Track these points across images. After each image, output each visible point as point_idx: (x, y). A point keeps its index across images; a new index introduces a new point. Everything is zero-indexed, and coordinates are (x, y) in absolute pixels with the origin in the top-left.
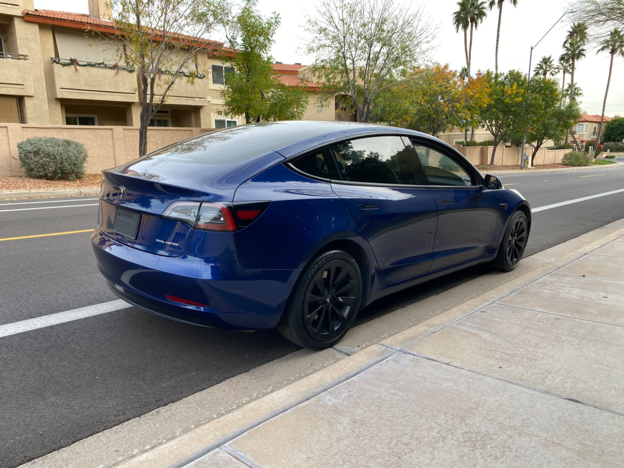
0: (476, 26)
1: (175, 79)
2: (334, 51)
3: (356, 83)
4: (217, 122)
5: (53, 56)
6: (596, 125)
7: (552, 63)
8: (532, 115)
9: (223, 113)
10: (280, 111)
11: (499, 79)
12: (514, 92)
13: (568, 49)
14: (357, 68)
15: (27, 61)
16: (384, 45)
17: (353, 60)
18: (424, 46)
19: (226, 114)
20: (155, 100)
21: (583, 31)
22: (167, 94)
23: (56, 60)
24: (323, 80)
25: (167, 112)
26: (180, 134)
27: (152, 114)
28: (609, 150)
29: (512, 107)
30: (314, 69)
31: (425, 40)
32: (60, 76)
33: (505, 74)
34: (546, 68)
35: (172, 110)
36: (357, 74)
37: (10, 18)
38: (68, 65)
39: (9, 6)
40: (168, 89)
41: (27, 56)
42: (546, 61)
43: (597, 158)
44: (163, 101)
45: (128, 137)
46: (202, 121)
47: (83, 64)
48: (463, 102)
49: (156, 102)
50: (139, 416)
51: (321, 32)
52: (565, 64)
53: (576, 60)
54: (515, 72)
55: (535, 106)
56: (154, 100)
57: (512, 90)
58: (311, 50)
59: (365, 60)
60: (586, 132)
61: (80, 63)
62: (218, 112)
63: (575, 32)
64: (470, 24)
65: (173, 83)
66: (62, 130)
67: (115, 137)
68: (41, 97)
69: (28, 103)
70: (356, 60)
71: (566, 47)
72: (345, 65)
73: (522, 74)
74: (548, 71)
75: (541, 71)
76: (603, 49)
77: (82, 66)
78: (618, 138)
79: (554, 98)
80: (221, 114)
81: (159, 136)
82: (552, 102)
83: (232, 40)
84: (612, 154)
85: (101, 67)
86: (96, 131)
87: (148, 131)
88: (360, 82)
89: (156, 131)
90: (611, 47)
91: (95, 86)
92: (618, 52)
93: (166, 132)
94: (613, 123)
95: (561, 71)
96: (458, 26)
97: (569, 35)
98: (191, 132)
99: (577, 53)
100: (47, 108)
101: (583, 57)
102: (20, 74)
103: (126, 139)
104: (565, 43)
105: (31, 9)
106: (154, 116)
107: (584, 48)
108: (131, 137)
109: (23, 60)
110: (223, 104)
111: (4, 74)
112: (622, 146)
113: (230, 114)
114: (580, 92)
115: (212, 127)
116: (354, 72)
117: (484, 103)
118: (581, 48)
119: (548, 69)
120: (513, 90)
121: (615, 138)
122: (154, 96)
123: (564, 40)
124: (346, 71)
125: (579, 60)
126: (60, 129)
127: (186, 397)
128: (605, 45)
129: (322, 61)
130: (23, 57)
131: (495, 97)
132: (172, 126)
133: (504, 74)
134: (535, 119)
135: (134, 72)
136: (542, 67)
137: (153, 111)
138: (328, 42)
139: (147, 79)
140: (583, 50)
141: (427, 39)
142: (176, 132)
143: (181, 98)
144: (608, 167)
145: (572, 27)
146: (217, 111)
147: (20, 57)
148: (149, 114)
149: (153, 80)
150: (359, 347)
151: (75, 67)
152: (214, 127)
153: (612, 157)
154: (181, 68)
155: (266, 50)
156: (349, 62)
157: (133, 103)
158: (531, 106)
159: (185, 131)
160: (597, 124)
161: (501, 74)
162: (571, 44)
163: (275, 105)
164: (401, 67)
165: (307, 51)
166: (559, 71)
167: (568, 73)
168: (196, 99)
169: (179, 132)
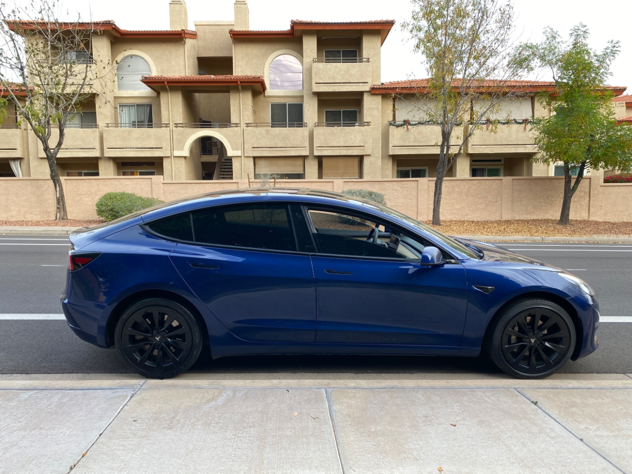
4: (557, 168)
5: (391, 119)
15: (370, 126)
23: (393, 123)
25: (500, 161)
26: (487, 183)
32: (394, 136)
35: (506, 159)
37: (361, 94)
38: (402, 125)
39: (361, 84)
41: (370, 122)
46: (534, 169)
47: (414, 123)
61: (412, 123)
66: (374, 183)
67: (419, 188)
68: (376, 155)
69: (366, 161)
77: (413, 125)
81: (465, 186)
83: (559, 80)
85: (431, 125)
86: (403, 183)
91: (422, 142)
100: (380, 164)
102: (363, 138)
105: (377, 83)
109: (367, 126)
111: (351, 138)
126: (373, 183)
130: (367, 124)
135: (461, 126)
143: (510, 146)
147: (365, 124)
148: (445, 166)
151: (407, 127)
152: (553, 175)
159: (493, 181)
168: (527, 146)
169: (487, 181)
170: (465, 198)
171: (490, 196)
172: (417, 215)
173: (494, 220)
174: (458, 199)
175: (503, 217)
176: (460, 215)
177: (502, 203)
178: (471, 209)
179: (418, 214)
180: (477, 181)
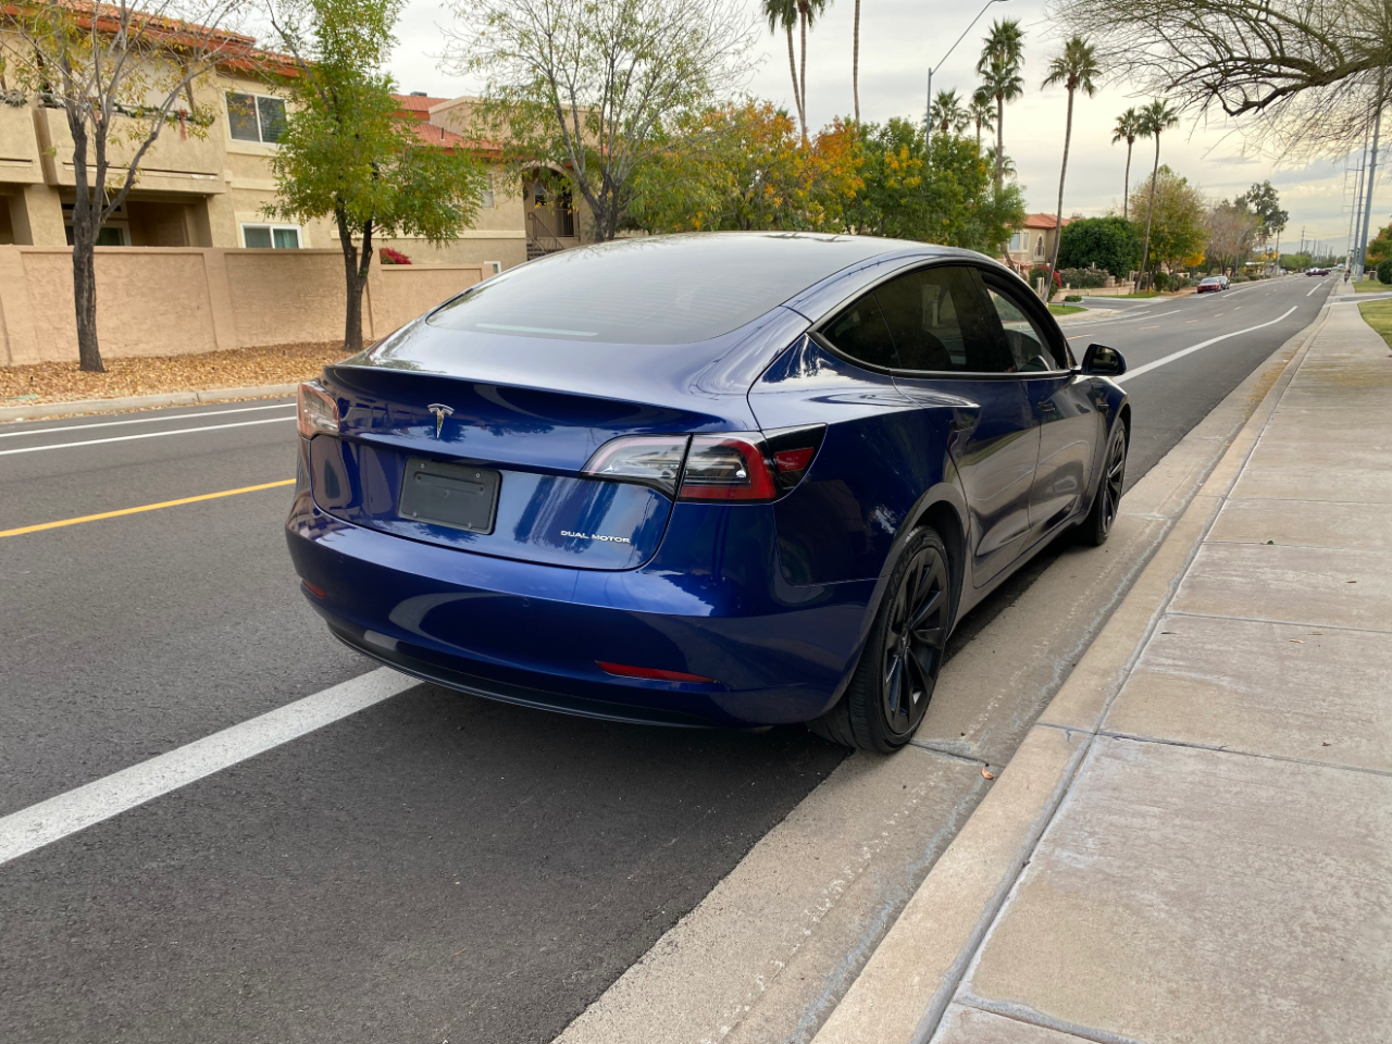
0: (810, 21)
1: (159, 125)
2: (527, 65)
3: (583, 142)
4: (249, 231)
6: (1041, 234)
7: (957, 105)
8: (940, 214)
9: (278, 211)
10: (424, 206)
11: (869, 137)
12: (904, 165)
13: (989, 77)
14: (582, 109)
16: (640, 56)
17: (571, 88)
18: (730, 61)
19: (286, 213)
20: (110, 180)
21: (1014, 39)
22: (142, 163)
24: (506, 132)
26: (172, 263)
27: (104, 214)
28: (1068, 285)
29: (901, 198)
30: (487, 107)
31: (731, 49)
33: (882, 127)
34: (947, 115)
36: (582, 120)
40: (141, 153)
42: (946, 100)
43: (1053, 300)
44: (130, 181)
45: (36, 274)
46: (213, 229)
48: (809, 185)
49: (114, 186)
50: (637, 958)
51: (493, 21)
52: (979, 109)
53: (1004, 101)
54: (902, 122)
55: (945, 194)
56: (106, 179)
57: (900, 162)
58: (475, 62)
59: (599, 90)
60: (1025, 248)
62: (268, 208)
63: (999, 42)
64: (799, 15)
65: (154, 136)
70: (580, 88)
71: (985, 72)
72: (553, 98)
73: (915, 127)
74: (950, 121)
75: (937, 122)
76: (1053, 78)
78: (1083, 260)
79: (978, 179)
80: (273, 214)
81: (119, 270)
82: (976, 186)
83: (288, 32)
84: (1075, 292)
87: (95, 256)
88: (590, 140)
89: (111, 257)
90: (1068, 76)
92: (1082, 84)
93: (134, 258)
94: (1073, 231)
95: (973, 124)
96: (773, 18)
97: (988, 48)
98: (200, 258)
99: (1006, 85)
101: (1018, 93)
103: (31, 278)
104: (981, 62)
106: (109, 219)
107: (1020, 75)
108: (44, 273)
110: (276, 188)
112: (1091, 276)
113: (298, 214)
114: (1010, 166)
115: (240, 246)
116: (575, 116)
117: (850, 187)
118: (1013, 76)
119: (949, 117)
120: (902, 161)
121: (1077, 261)
122: (108, 170)
123: (980, 58)
124: (560, 113)
125: (1012, 100)
127: (704, 897)
128: (1057, 70)
129: (504, 89)
131: (867, 175)
132: (134, 244)
133: (879, 125)
134: (946, 221)
135: (25, 106)
136: (938, 114)
137: (105, 207)
138: (509, 45)
139: (83, 124)
140: (1017, 79)
141: (735, 46)
142: (161, 258)
144: (1075, 320)
145: (992, 31)
146: (261, 206)
148: (97, 215)
149: (102, 127)
150: (963, 735)
152: (244, 246)
153: (1077, 299)
154: (173, 100)
155: (376, 58)
156: (561, 92)
157: (28, 185)
158: (939, 194)
159: (184, 257)
160: (1044, 232)
161: (872, 126)
162: (995, 67)
163: (408, 191)
164: (680, 108)
165: (466, 65)
166: (968, 122)
167: (986, 128)
168: (194, 176)
169: (171, 257)
170: (126, 299)
171: (183, 295)
172: (9, 350)
173: (201, 352)
174: (109, 303)
175: (219, 342)
176: (121, 345)
177: (211, 311)
178: (145, 327)
179: (11, 346)
180: (147, 258)
